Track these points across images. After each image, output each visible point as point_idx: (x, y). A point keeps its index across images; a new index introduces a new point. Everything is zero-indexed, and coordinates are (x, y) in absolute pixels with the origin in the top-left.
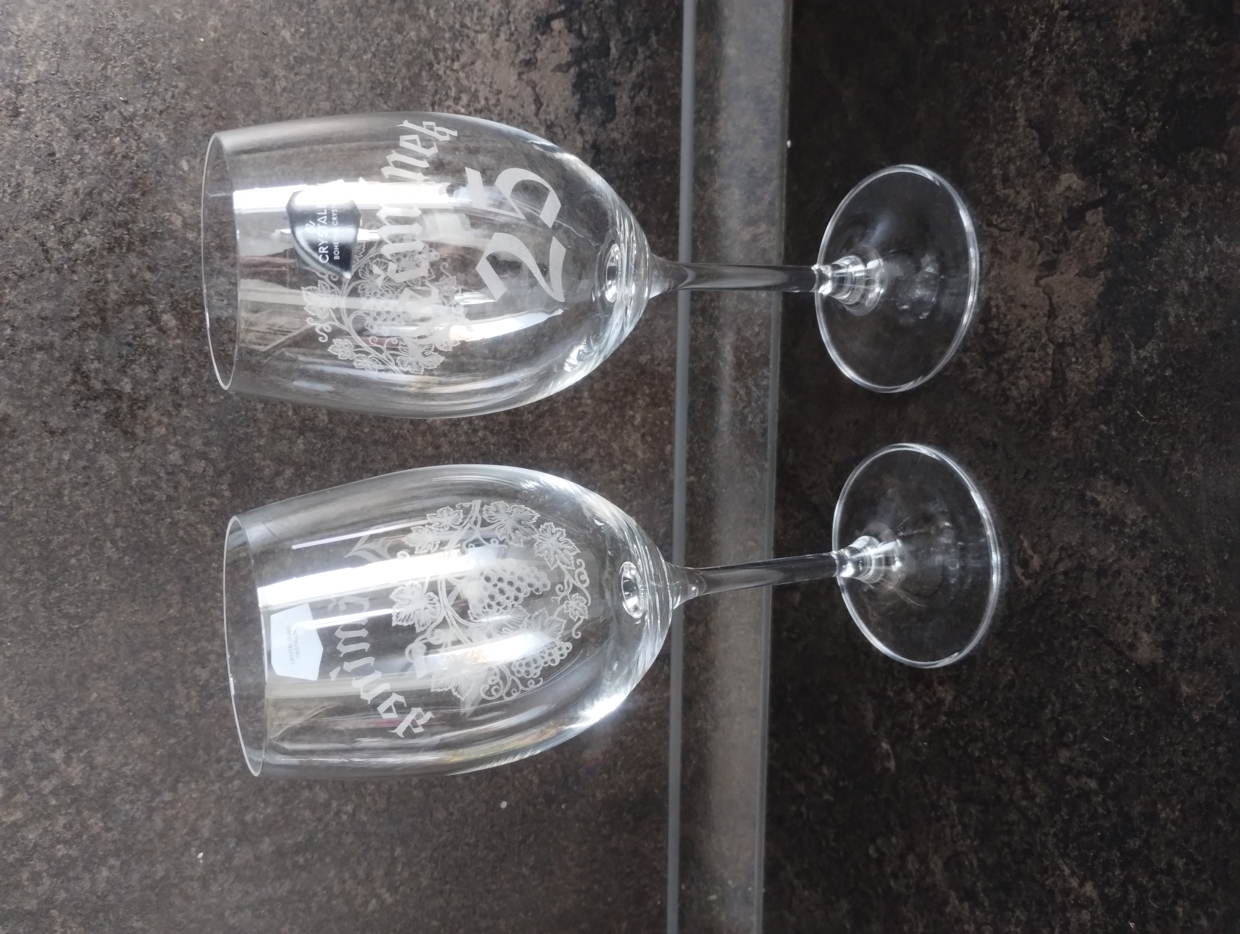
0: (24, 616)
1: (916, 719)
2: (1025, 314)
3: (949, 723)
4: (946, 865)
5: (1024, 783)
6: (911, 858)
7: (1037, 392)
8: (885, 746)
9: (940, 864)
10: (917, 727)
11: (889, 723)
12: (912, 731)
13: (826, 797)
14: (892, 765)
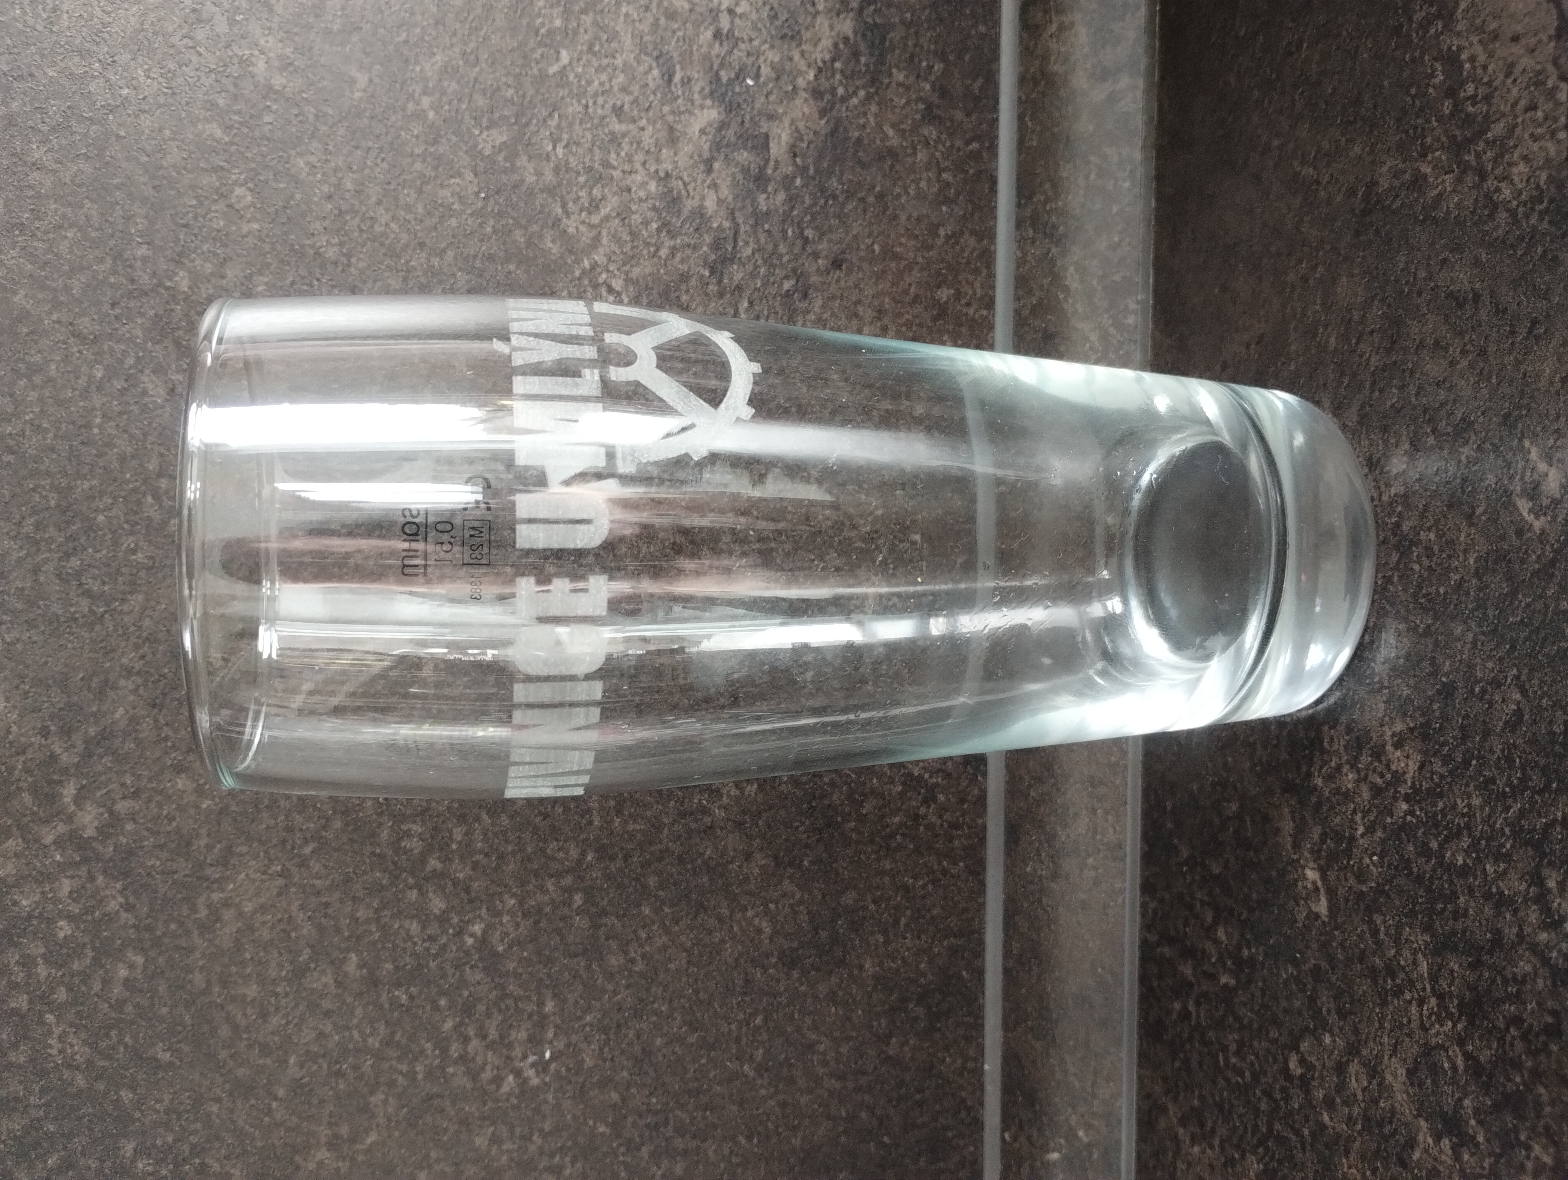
0: (32, 588)
1: (1358, 817)
2: (1518, 50)
3: (1412, 813)
4: (1411, 1073)
5: (1542, 899)
6: (1354, 1067)
7: (1544, 176)
8: (1312, 874)
9: (1402, 1072)
10: (1361, 830)
11: (1316, 833)
12: (1352, 839)
13: (1224, 980)
14: (1322, 907)
